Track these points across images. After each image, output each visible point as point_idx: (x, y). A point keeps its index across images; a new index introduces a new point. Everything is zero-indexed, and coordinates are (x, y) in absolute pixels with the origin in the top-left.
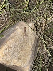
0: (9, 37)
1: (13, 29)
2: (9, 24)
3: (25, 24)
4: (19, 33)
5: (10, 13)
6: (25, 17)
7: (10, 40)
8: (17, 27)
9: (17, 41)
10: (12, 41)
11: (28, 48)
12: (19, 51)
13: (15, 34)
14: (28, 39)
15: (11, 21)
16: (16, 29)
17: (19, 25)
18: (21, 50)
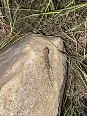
0: (8, 72)
1: (18, 51)
2: (9, 39)
3: (44, 40)
4: (31, 62)
5: (12, 17)
6: (43, 27)
7: (10, 82)
8: (28, 48)
9: (26, 83)
10: (14, 84)
11: (52, 97)
12: (32, 106)
13: (23, 64)
14: (53, 76)
15: (13, 33)
16: (25, 53)
17: (32, 43)
18: (37, 104)
